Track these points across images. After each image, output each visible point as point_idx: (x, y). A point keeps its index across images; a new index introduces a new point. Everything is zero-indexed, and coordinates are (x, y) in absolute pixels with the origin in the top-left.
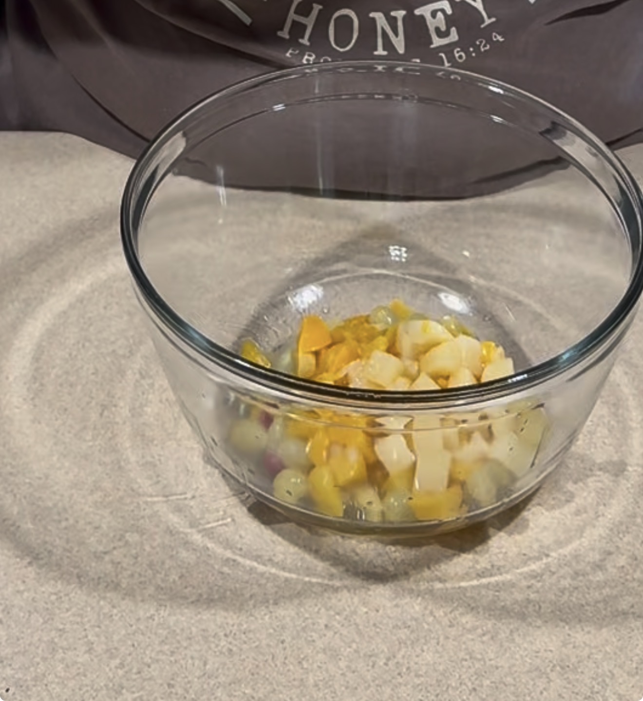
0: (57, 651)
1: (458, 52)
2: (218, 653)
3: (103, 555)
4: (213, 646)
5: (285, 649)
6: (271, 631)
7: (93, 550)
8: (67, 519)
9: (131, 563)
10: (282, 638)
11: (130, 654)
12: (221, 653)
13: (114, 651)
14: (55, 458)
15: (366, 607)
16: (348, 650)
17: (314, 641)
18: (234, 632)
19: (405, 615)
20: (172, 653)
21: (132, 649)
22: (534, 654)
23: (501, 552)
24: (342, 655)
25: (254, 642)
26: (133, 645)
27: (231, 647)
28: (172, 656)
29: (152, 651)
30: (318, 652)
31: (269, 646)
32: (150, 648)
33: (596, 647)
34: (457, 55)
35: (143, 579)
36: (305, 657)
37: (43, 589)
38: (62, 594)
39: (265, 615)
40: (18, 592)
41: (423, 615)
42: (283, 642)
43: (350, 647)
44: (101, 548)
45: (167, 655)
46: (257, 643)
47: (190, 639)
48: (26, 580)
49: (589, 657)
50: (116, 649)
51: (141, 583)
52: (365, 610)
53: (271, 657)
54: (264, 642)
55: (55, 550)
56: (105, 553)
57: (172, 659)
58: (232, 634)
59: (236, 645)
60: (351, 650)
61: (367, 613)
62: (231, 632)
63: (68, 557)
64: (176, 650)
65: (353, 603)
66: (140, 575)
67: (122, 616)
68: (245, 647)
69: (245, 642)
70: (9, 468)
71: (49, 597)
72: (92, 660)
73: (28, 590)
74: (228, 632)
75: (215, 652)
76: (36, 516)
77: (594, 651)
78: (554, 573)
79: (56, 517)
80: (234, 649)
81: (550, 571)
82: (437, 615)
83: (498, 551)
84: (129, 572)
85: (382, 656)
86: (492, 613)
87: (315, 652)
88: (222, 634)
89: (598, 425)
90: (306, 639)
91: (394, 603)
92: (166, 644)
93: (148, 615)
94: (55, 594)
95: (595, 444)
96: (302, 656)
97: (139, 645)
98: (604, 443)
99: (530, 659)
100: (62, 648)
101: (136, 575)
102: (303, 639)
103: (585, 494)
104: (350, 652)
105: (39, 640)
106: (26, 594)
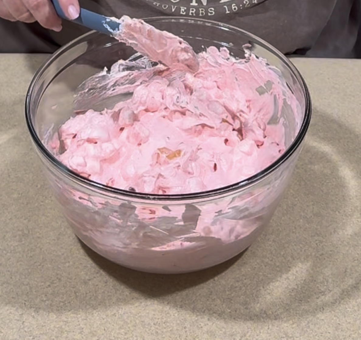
0: (64, 333)
1: (234, 6)
2: (150, 334)
3: (88, 281)
4: (147, 330)
5: (186, 332)
6: (179, 322)
7: (83, 278)
8: (69, 262)
9: (104, 285)
10: (185, 326)
11: (103, 334)
12: (152, 334)
13: (94, 332)
14: (63, 229)
15: (229, 309)
16: (220, 332)
17: (202, 327)
18: (159, 322)
19: (251, 313)
20: (126, 333)
21: (104, 332)
22: (320, 334)
24: (217, 335)
25: (170, 328)
26: (105, 330)
27: (157, 330)
28: (125, 335)
29: (115, 333)
30: (204, 333)
31: (177, 330)
32: (114, 331)
33: (353, 331)
34: (233, 8)
35: (110, 294)
36: (197, 336)
37: (56, 299)
38: (66, 302)
39: (175, 313)
40: (42, 301)
41: (261, 313)
42: (185, 328)
43: (221, 330)
44: (87, 277)
45: (122, 335)
46: (171, 329)
47: (135, 326)
48: (47, 294)
49: (350, 336)
50: (95, 331)
51: (109, 296)
52: (229, 311)
53: (179, 336)
54: (175, 328)
55: (62, 278)
56: (89, 280)
57: (126, 337)
58: (158, 324)
59: (160, 330)
60: (222, 332)
61: (230, 312)
62: (157, 322)
63: (70, 282)
64: (127, 332)
65: (223, 307)
66: (108, 292)
67: (99, 314)
68: (165, 330)
69: (165, 328)
70: (38, 234)
71: (59, 303)
72: (82, 338)
73: (48, 300)
74: (156, 323)
75: (148, 333)
76: (52, 260)
77: (352, 333)
78: (331, 291)
79: (63, 261)
80: (159, 332)
81: (329, 290)
82: (268, 313)
84: (103, 290)
85: (238, 335)
86: (298, 312)
87: (202, 333)
88: (152, 324)
89: (355, 211)
90: (197, 326)
91: (245, 307)
92: (122, 329)
93: (113, 313)
94: (63, 302)
96: (195, 335)
97: (107, 329)
98: (358, 221)
99: (318, 337)
100: (66, 331)
101: (106, 292)
102: (196, 326)
103: (347, 248)
104: (221, 333)
105: (54, 327)
106: (47, 302)
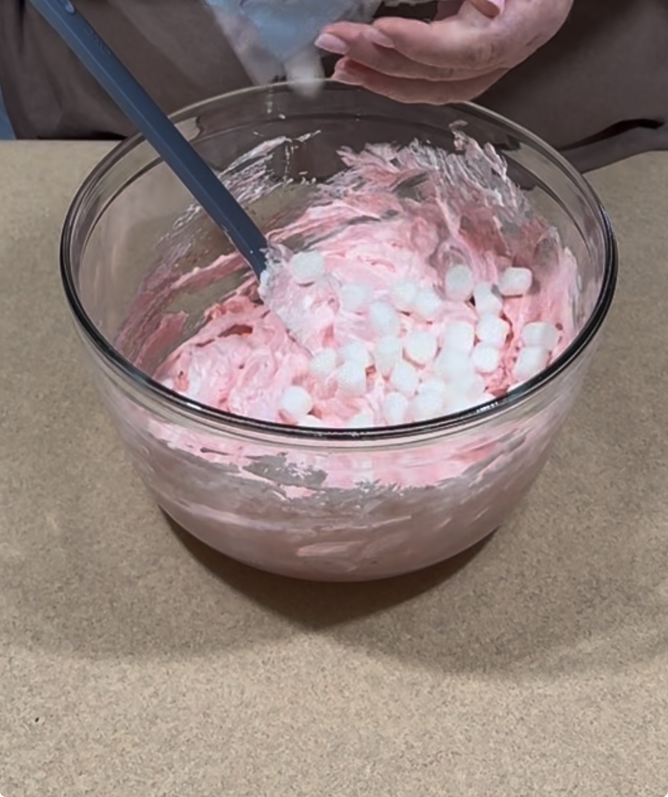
0: (89, 679)
2: (255, 682)
3: (135, 580)
4: (251, 673)
5: (325, 677)
6: (311, 659)
7: (126, 574)
8: (99, 542)
9: (166, 587)
10: (322, 666)
11: (164, 683)
12: (259, 682)
13: (148, 679)
14: (87, 479)
15: (409, 634)
16: (391, 678)
17: (355, 669)
19: (450, 641)
20: (209, 681)
21: (166, 677)
22: (585, 682)
23: (550, 577)
24: (385, 683)
25: (294, 670)
26: (168, 674)
27: (269, 675)
28: (208, 684)
29: (187, 679)
30: (360, 680)
31: (308, 674)
32: (185, 676)
33: (648, 675)
35: (178, 605)
36: (347, 685)
37: (74, 615)
38: (93, 620)
39: (305, 641)
40: (48, 617)
41: (469, 642)
42: (323, 670)
43: (393, 675)
44: (134, 573)
45: (201, 683)
46: (296, 672)
47: (227, 667)
48: (57, 606)
49: (641, 686)
50: (150, 677)
51: (176, 608)
52: (409, 637)
53: (311, 685)
54: (304, 670)
55: (86, 575)
56: (138, 578)
57: (208, 687)
58: (271, 663)
59: (274, 673)
60: (395, 678)
61: (411, 640)
62: (270, 659)
63: (100, 582)
64: (212, 678)
65: (396, 630)
66: (175, 601)
67: (156, 643)
68: (284, 675)
69: (284, 670)
71: (81, 623)
72: (125, 689)
73: (58, 617)
74: (267, 659)
75: (253, 680)
76: (67, 539)
77: (646, 679)
78: (604, 599)
79: (88, 541)
80: (273, 677)
81: (601, 597)
82: (483, 642)
83: (547, 575)
84: (164, 598)
85: (426, 684)
86: (541, 639)
87: (356, 680)
88: (260, 662)
89: (650, 445)
90: (347, 667)
91: (439, 629)
92: (202, 672)
93: (183, 642)
94: (87, 620)
95: (647, 465)
96: (343, 684)
97: (173, 673)
99: (580, 687)
100: (94, 676)
101: (171, 602)
102: (344, 667)
103: (637, 517)
104: (393, 680)
105: (70, 667)
106: (56, 620)
